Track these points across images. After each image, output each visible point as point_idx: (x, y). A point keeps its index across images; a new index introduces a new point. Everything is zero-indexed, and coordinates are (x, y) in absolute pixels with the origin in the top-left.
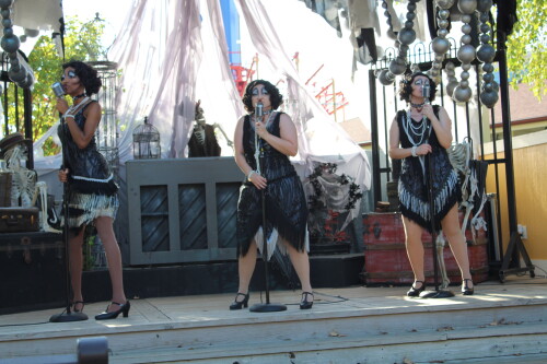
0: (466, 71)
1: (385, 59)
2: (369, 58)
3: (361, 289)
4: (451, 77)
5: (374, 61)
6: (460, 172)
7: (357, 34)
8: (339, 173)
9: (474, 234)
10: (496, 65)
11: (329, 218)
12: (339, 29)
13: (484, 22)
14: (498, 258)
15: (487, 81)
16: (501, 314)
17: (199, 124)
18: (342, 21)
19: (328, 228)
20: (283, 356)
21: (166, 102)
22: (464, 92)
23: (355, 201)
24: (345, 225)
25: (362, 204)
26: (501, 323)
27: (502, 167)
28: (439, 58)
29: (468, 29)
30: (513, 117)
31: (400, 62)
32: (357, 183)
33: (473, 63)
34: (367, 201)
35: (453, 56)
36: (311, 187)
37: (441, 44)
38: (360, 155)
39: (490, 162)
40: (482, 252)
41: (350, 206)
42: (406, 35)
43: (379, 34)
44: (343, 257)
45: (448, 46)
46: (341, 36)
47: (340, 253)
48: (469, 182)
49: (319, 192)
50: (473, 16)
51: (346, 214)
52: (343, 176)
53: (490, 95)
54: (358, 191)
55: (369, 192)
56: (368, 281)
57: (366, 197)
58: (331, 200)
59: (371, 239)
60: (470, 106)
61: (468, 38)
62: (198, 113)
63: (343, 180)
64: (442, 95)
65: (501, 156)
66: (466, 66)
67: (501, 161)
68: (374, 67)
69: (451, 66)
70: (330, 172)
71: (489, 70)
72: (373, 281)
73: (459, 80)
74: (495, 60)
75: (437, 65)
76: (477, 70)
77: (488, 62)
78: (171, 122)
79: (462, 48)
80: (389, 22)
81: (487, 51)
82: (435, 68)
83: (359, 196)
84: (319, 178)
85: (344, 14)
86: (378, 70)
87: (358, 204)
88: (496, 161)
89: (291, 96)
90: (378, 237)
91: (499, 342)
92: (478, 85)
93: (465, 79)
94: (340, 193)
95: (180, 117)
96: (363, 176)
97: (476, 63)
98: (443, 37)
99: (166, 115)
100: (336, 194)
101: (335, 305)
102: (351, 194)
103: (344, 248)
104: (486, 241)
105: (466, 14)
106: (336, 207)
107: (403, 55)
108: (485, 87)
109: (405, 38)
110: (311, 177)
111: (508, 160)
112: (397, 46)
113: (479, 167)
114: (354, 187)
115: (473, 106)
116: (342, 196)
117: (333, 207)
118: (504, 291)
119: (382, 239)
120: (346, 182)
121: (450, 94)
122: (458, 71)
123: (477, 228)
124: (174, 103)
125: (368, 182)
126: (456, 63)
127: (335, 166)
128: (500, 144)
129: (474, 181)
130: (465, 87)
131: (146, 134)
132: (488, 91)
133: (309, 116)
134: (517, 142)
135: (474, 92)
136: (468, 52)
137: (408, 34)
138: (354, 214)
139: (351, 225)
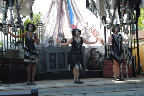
0: (128, 26)
1: (108, 23)
2: (104, 23)
3: (102, 79)
4: (124, 28)
5: (105, 24)
6: (126, 51)
7: (102, 17)
8: (97, 50)
9: (129, 65)
10: (135, 25)
11: (94, 61)
12: (97, 16)
13: (132, 14)
14: (135, 71)
15: (133, 29)
16: (136, 85)
17: (63, 38)
18: (98, 14)
19: (94, 64)
20: (83, 94)
21: (56, 33)
22: (127, 31)
23: (101, 57)
24: (98, 63)
25: (102, 58)
26: (136, 87)
27: (136, 49)
28: (121, 23)
29: (128, 16)
30: (139, 38)
31: (112, 24)
32: (101, 53)
33: (129, 24)
34: (104, 57)
35: (125, 23)
36: (90, 54)
37: (122, 20)
38: (102, 46)
39: (133, 48)
40: (131, 70)
41: (100, 58)
42: (113, 17)
43: (107, 17)
44: (98, 71)
45: (123, 20)
46: (97, 18)
47: (97, 70)
48: (128, 53)
49: (92, 55)
50: (129, 13)
51: (98, 60)
52: (98, 51)
53: (134, 32)
54: (101, 55)
55: (104, 55)
56: (103, 76)
57: (103, 56)
58: (95, 57)
59: (104, 66)
60: (129, 34)
61: (128, 18)
62: (63, 36)
63: (98, 52)
64: (122, 32)
65: (136, 47)
66: (128, 25)
67: (136, 48)
68: (105, 25)
69: (124, 25)
70: (95, 50)
71: (133, 26)
72: (105, 77)
73: (126, 28)
74: (135, 24)
75: (121, 25)
76: (130, 26)
77: (133, 24)
78: (57, 38)
79: (127, 21)
80: (109, 14)
81: (133, 21)
82: (120, 25)
83: (102, 56)
84: (92, 52)
85: (98, 12)
86: (106, 26)
87: (101, 58)
88: (135, 48)
89: (86, 32)
90: (106, 66)
91: (135, 92)
92: (130, 30)
93: (127, 28)
94: (97, 55)
95: (59, 37)
96: (103, 51)
97: (130, 24)
98: (122, 18)
99: (56, 36)
100: (96, 56)
101: (96, 82)
102: (100, 55)
103: (98, 69)
104: (132, 67)
105: (128, 12)
106: (96, 59)
107: (112, 22)
108: (132, 30)
109: (113, 18)
110: (90, 51)
111: (138, 48)
112: (111, 20)
113: (131, 49)
114: (100, 54)
115: (129, 35)
116: (98, 56)
117: (95, 59)
118: (137, 79)
119: (107, 66)
120: (99, 53)
121: (124, 32)
122: (126, 26)
123: (130, 64)
124: (58, 33)
125: (104, 53)
126: (125, 24)
127: (96, 49)
128: (136, 44)
129: (129, 53)
130: (127, 30)
131: (51, 41)
132: (133, 31)
133: (90, 37)
134: (140, 43)
135: (130, 31)
136: (128, 21)
137: (114, 17)
138: (100, 60)
139: (100, 63)
